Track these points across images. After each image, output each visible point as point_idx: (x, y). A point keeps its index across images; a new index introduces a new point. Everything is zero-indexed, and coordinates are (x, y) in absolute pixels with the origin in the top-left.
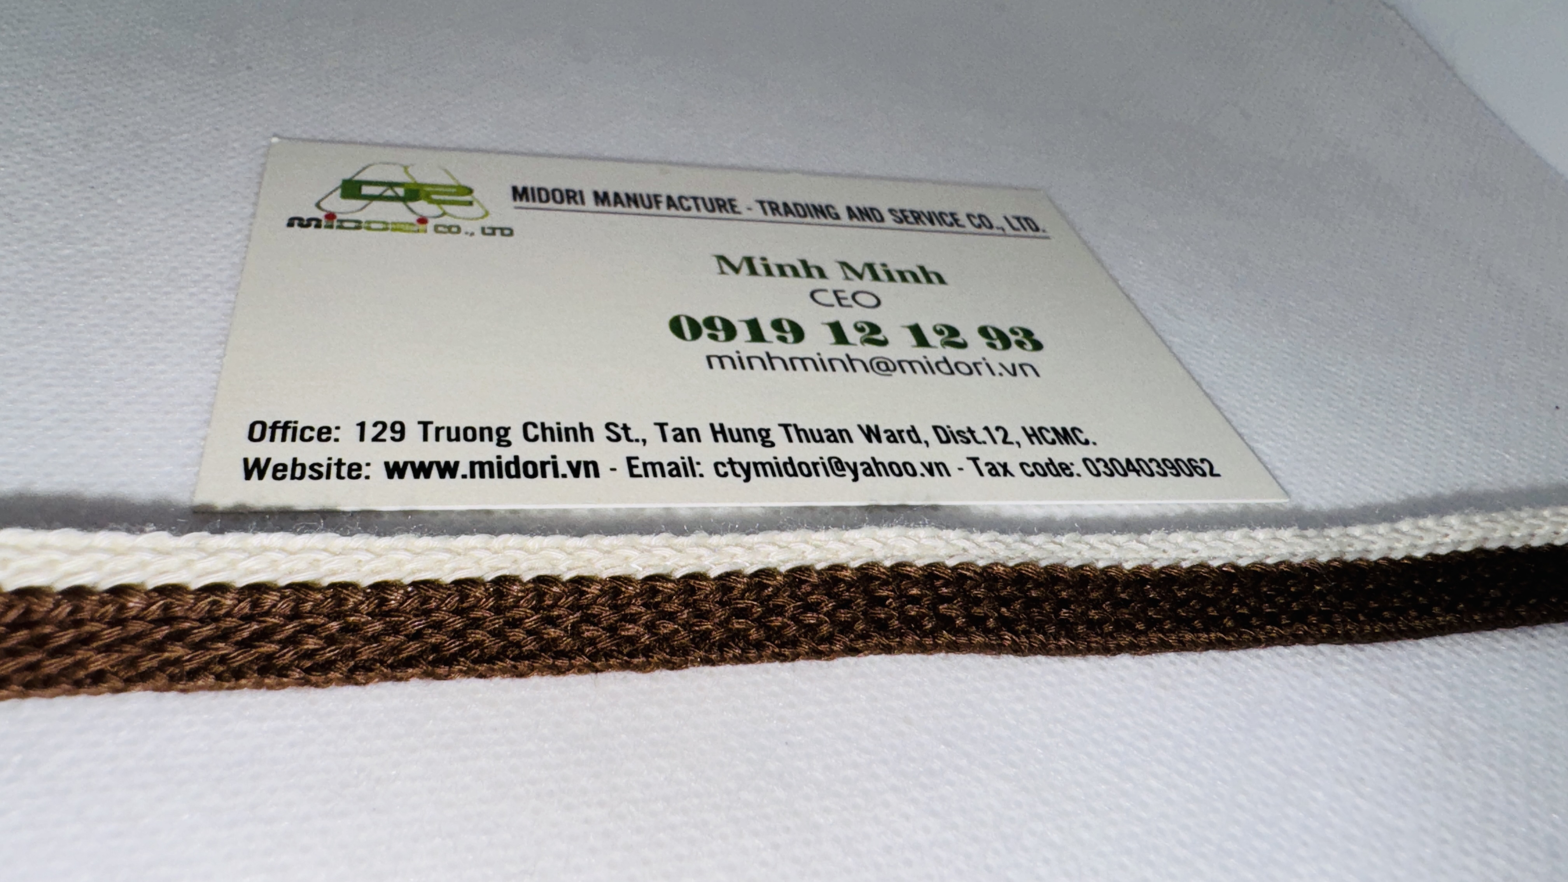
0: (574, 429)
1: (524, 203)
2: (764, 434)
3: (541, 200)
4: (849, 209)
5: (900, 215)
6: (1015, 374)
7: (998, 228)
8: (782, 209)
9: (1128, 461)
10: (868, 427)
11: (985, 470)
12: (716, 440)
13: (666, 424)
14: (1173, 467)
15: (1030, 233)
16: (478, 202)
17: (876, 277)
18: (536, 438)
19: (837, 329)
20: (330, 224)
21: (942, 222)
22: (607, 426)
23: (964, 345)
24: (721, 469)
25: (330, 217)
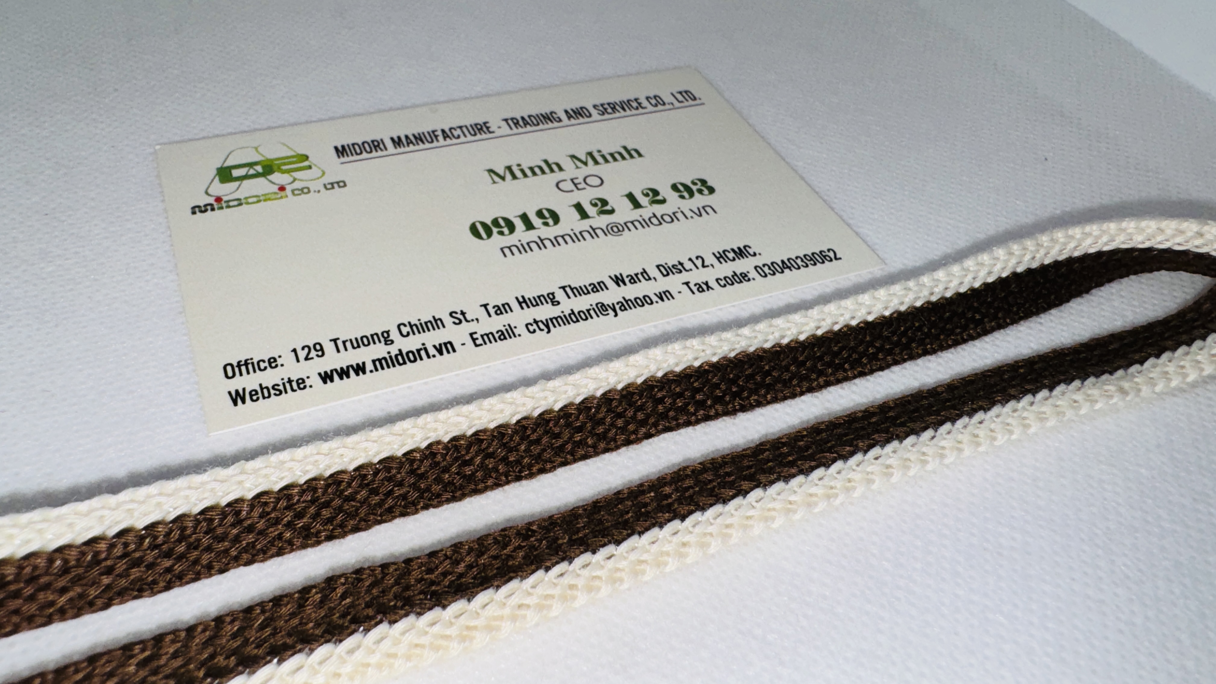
0: (430, 322)
1: (346, 159)
2: (551, 296)
3: (357, 154)
4: (566, 112)
5: (601, 108)
6: (701, 215)
7: (669, 104)
8: (521, 123)
9: (783, 262)
10: (616, 276)
11: (695, 289)
12: (522, 308)
13: (488, 304)
14: (811, 259)
15: (691, 102)
16: (315, 165)
17: (596, 162)
18: (408, 334)
19: (579, 207)
20: (220, 206)
21: (630, 107)
22: (451, 314)
23: (663, 201)
24: (531, 328)
25: (218, 200)
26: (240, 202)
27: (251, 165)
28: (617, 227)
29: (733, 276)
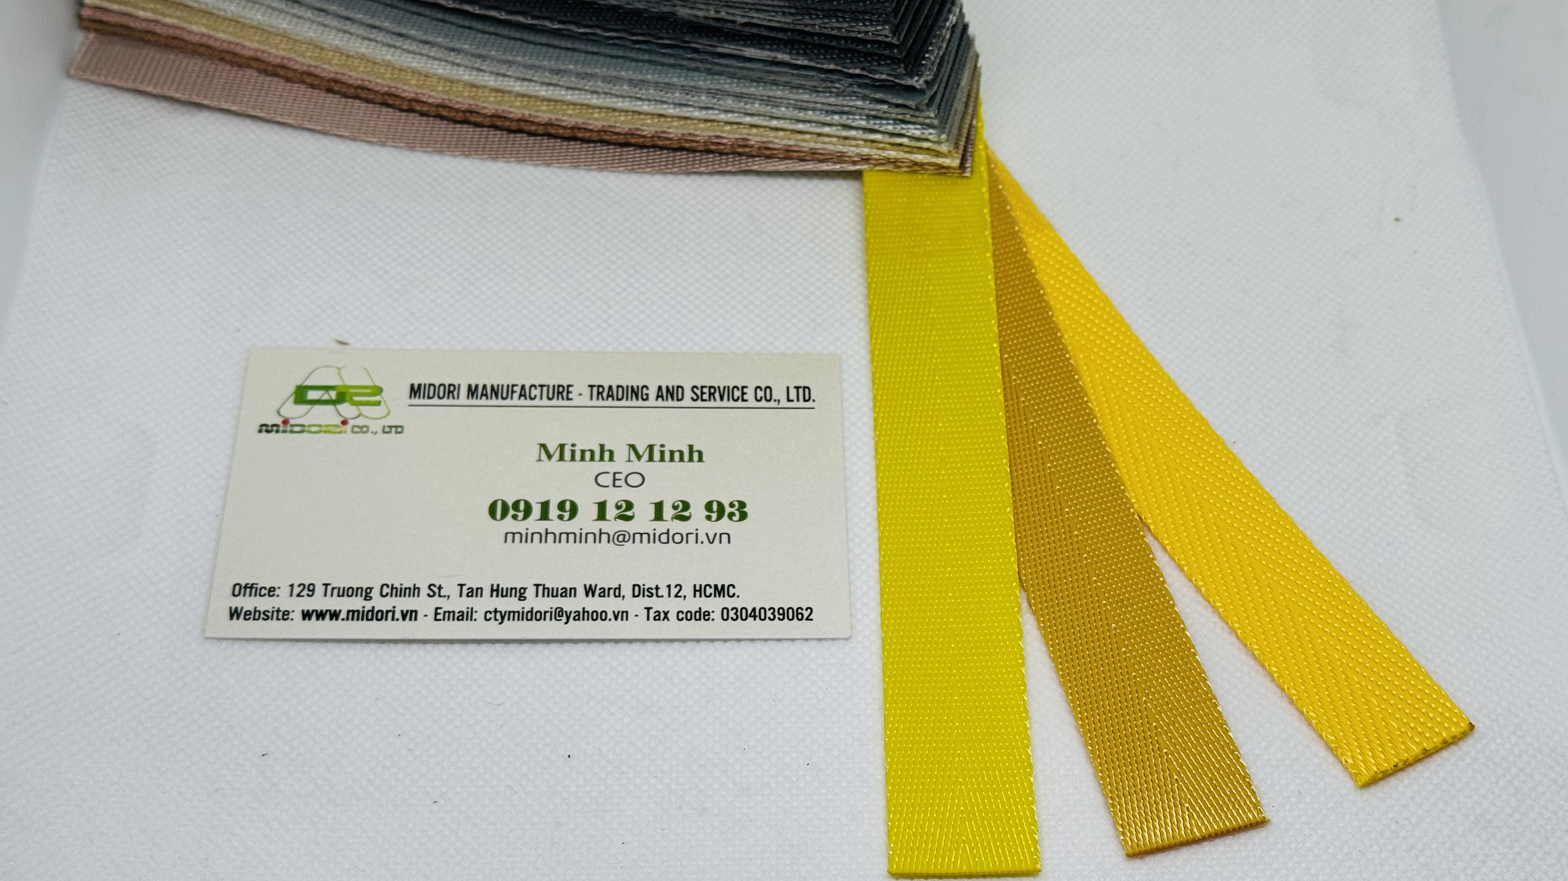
0: (410, 589)
1: (416, 401)
2: (522, 591)
3: (429, 398)
4: (660, 389)
6: (712, 542)
7: (775, 400)
8: (606, 393)
9: (754, 609)
10: (591, 586)
11: (652, 616)
12: (492, 596)
13: (465, 584)
14: (783, 614)
15: (800, 403)
16: (385, 403)
17: (651, 458)
18: (387, 595)
19: (602, 506)
20: (285, 428)
21: (730, 396)
22: (430, 586)
23: (688, 518)
24: (489, 616)
25: (285, 422)
26: (303, 429)
27: (327, 388)
28: (624, 535)
29: (696, 612)
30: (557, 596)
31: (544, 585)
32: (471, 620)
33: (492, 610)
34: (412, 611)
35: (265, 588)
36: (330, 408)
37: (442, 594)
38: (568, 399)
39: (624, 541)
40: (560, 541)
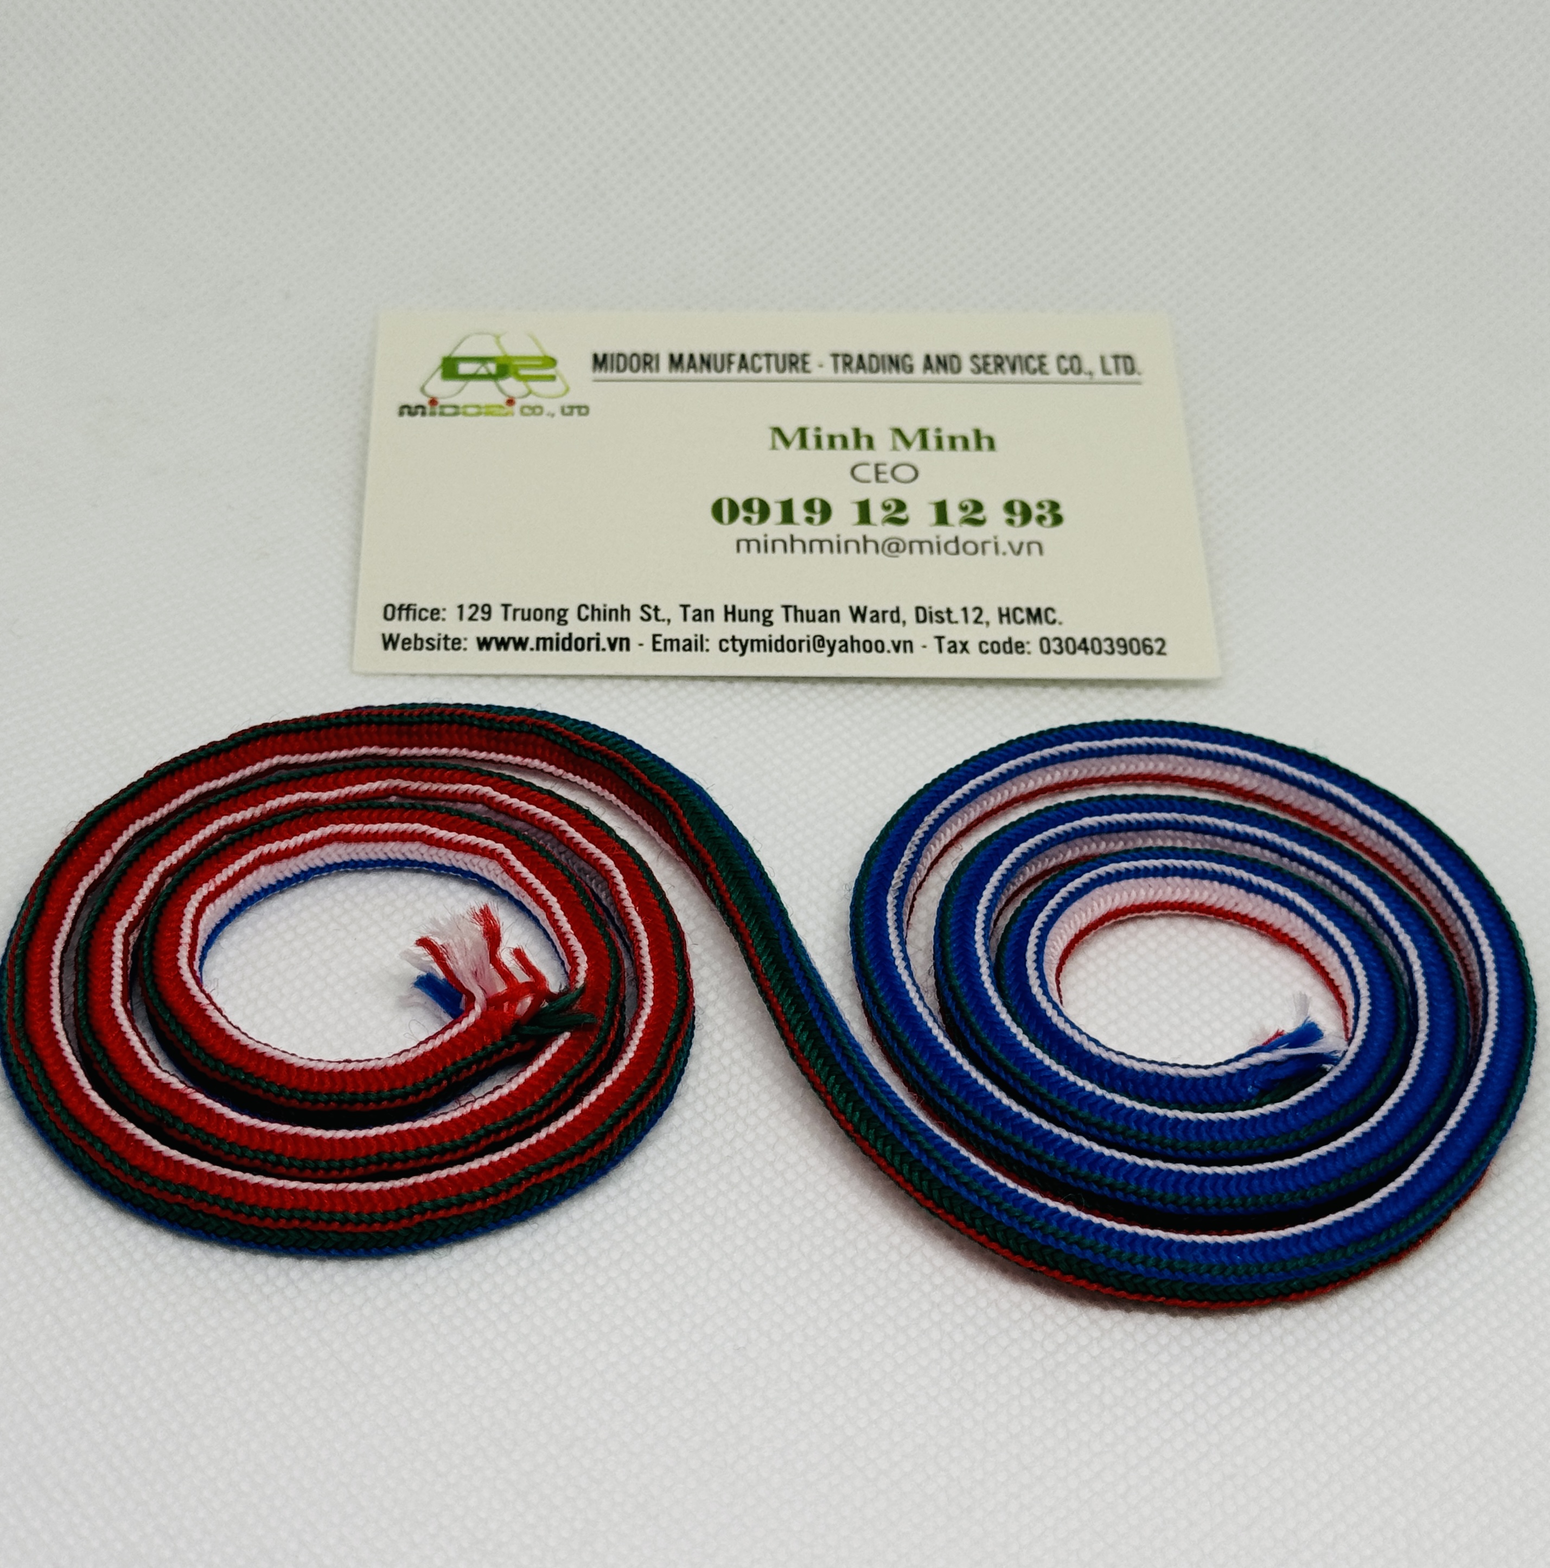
2: (767, 614)
3: (618, 370)
4: (928, 358)
5: (981, 361)
6: (1018, 553)
7: (1087, 372)
8: (855, 364)
9: (1084, 640)
11: (945, 648)
12: (726, 619)
13: (689, 606)
14: (1124, 646)
15: (1123, 376)
16: (561, 377)
17: (925, 446)
18: (587, 618)
19: (864, 507)
20: (433, 410)
21: (1025, 368)
22: (642, 608)
23: (982, 522)
24: (724, 644)
25: (433, 402)
26: (457, 410)
27: (483, 360)
28: (898, 544)
29: (1005, 643)
30: (814, 620)
31: (795, 607)
32: (702, 650)
33: (729, 638)
34: (622, 639)
35: (426, 610)
36: (489, 385)
37: (660, 617)
38: (805, 370)
39: (897, 550)
40: (811, 550)
